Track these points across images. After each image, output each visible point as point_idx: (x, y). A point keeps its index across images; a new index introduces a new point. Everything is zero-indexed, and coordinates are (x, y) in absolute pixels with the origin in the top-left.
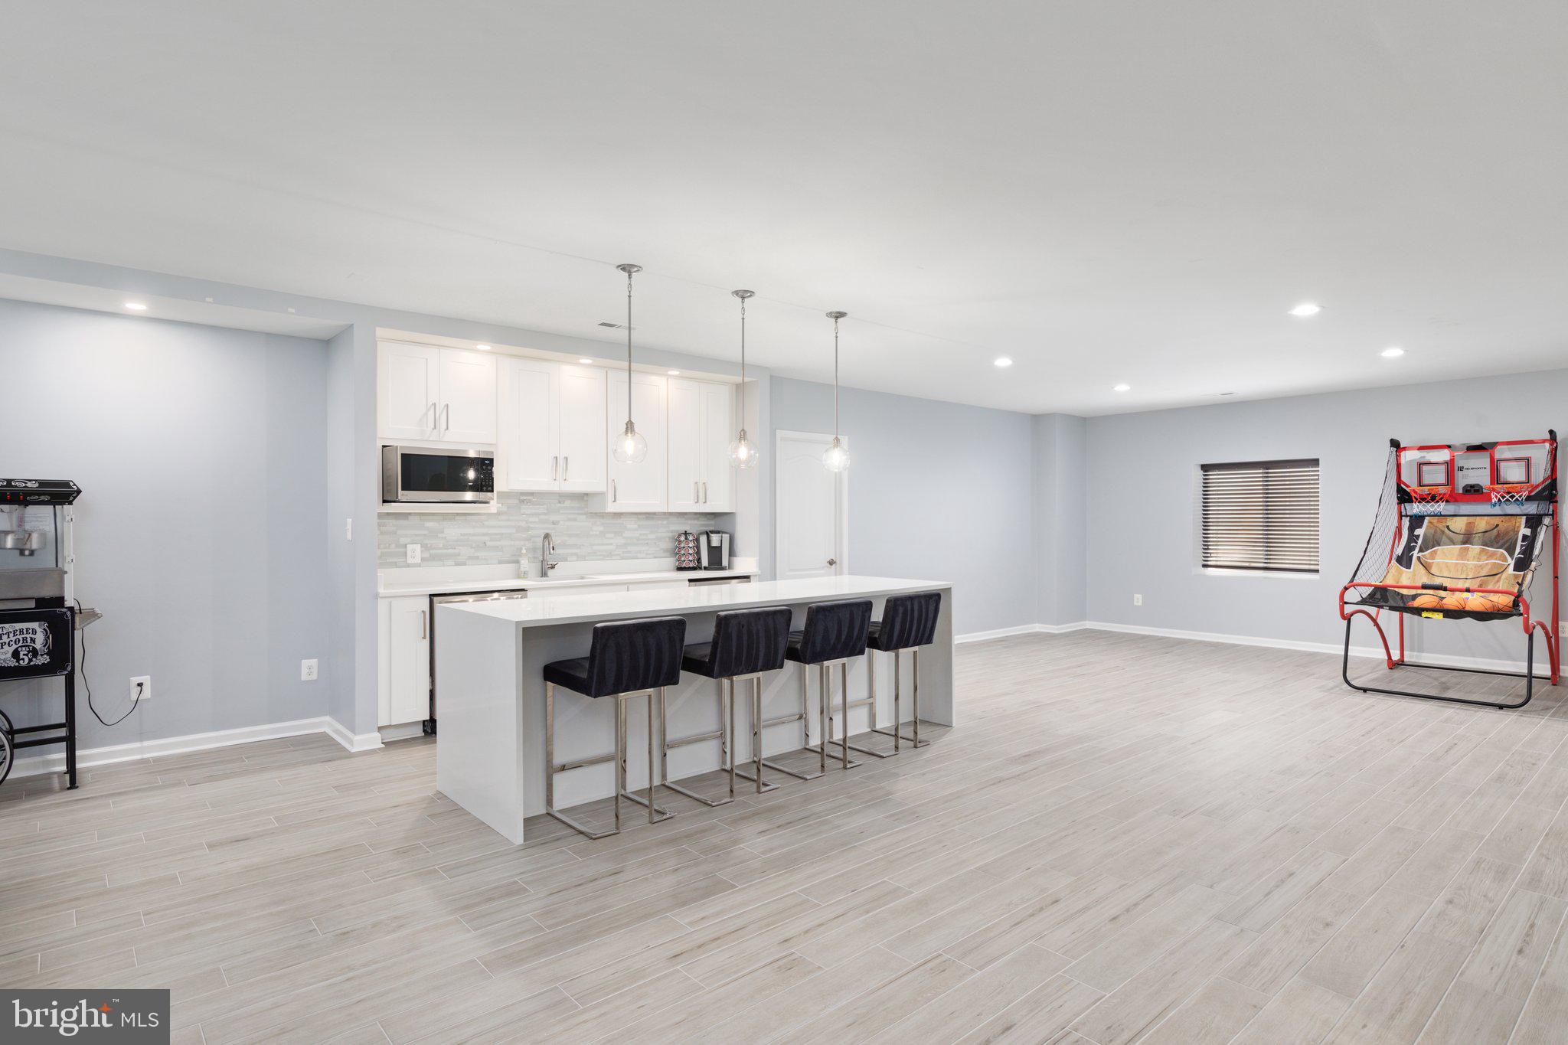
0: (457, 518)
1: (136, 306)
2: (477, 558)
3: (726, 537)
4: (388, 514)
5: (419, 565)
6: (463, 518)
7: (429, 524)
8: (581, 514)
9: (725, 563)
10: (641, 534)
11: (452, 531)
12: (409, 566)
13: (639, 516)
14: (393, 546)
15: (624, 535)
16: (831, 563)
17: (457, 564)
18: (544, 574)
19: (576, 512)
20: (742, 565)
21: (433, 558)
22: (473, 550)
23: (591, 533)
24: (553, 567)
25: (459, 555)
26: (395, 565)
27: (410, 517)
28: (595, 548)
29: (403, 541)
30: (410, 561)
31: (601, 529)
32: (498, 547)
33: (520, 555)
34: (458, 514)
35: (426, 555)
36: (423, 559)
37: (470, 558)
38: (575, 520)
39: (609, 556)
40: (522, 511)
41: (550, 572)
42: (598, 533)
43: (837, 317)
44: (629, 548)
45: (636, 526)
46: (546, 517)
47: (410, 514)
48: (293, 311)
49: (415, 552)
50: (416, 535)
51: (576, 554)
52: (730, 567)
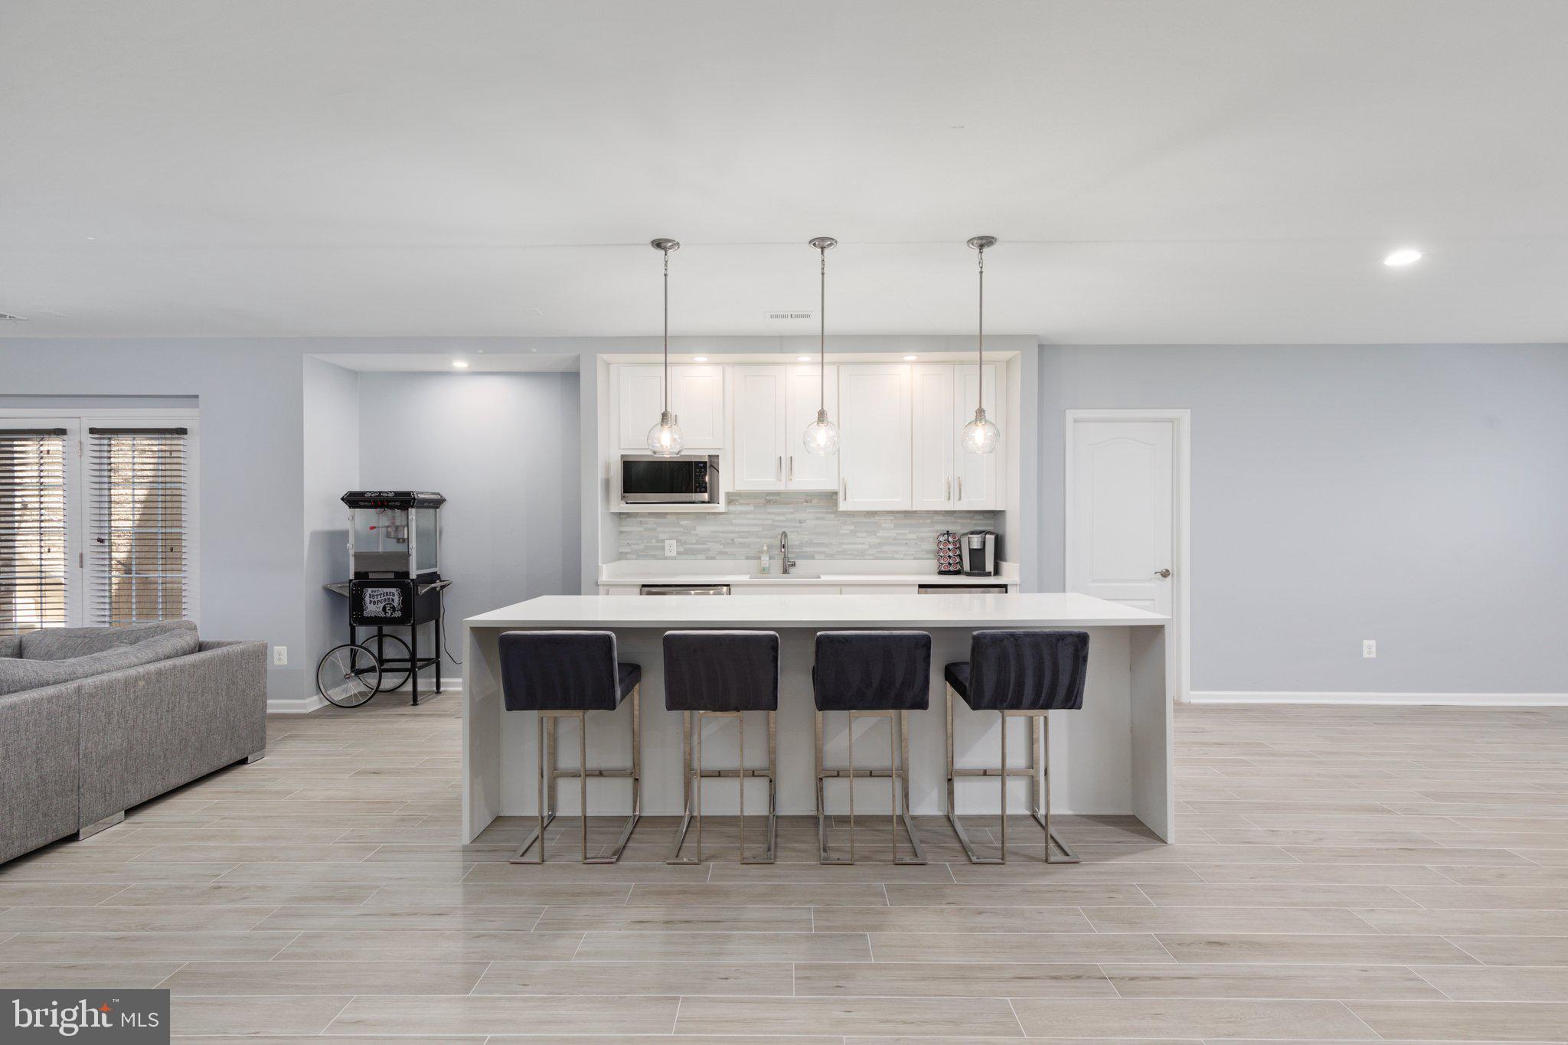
0: (708, 517)
1: (460, 364)
2: (726, 553)
3: (990, 539)
4: (650, 513)
5: (674, 558)
6: (713, 517)
7: (683, 523)
8: (830, 513)
9: (989, 567)
10: (897, 534)
11: (704, 529)
12: (666, 558)
13: (897, 515)
14: (654, 541)
15: (878, 535)
16: (1165, 574)
17: (707, 558)
18: (785, 571)
19: (825, 510)
20: (1011, 572)
21: (686, 552)
22: (722, 546)
23: (841, 532)
24: (794, 565)
25: (709, 550)
26: (655, 557)
27: (668, 516)
28: (844, 546)
29: (662, 536)
30: (667, 554)
31: (852, 527)
32: (745, 544)
33: (762, 552)
34: (708, 513)
35: (681, 549)
36: (679, 553)
37: (721, 553)
38: (823, 519)
39: (861, 555)
40: (769, 510)
41: (792, 570)
42: (848, 532)
43: (981, 247)
44: (886, 548)
45: (893, 525)
46: (792, 516)
47: (667, 513)
48: (535, 350)
49: (671, 547)
50: (673, 532)
51: (823, 552)
52: (997, 571)
